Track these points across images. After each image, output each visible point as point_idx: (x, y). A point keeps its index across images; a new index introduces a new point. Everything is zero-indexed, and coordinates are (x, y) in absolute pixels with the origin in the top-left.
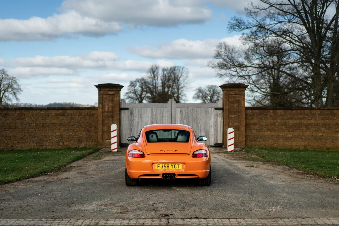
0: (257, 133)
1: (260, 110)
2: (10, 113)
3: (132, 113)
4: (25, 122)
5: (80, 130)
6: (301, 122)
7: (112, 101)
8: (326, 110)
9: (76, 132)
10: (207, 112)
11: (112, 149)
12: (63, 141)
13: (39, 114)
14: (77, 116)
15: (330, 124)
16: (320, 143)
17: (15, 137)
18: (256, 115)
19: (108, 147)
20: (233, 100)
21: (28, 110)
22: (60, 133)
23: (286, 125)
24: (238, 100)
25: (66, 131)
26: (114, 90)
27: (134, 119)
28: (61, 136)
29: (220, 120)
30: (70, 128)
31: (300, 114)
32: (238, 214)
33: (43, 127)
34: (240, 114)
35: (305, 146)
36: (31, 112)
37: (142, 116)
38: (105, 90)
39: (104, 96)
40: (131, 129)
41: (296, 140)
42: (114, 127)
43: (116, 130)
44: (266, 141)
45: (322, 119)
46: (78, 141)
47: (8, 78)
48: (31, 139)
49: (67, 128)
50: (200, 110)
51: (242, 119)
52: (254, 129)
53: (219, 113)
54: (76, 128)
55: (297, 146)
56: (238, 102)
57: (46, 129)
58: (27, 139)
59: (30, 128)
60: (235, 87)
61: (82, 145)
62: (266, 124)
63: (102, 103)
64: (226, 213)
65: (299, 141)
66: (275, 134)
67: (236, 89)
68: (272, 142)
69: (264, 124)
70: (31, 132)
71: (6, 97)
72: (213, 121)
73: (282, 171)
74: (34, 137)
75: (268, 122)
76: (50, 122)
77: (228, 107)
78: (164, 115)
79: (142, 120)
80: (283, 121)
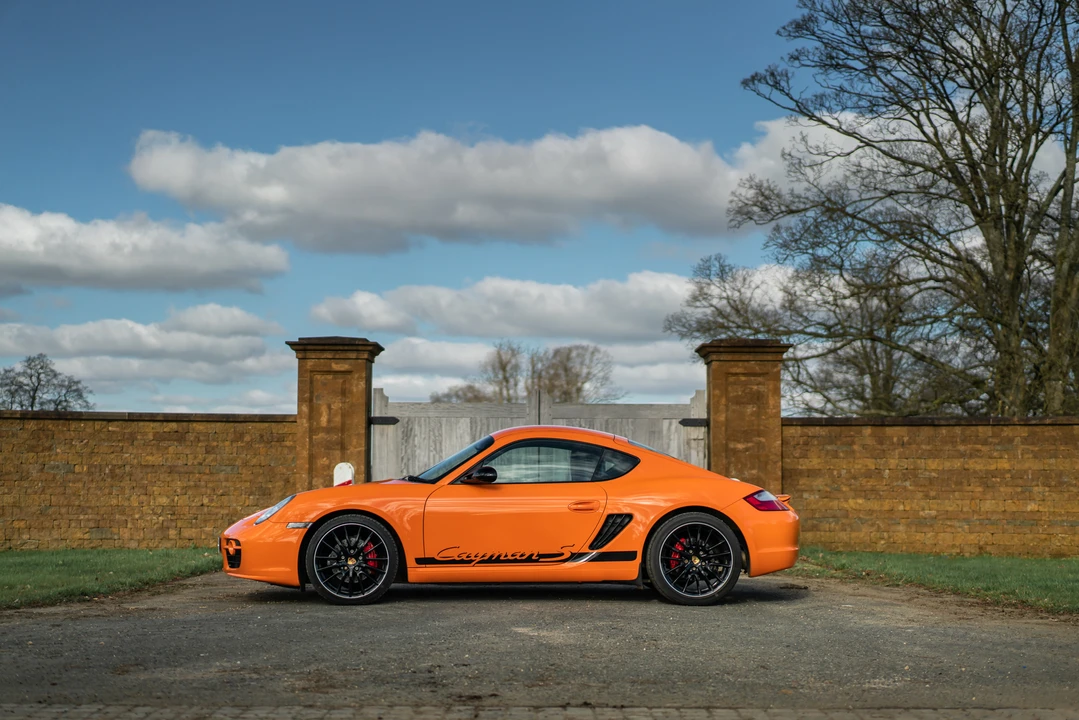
0: (821, 503)
1: (830, 428)
3: (408, 435)
4: (54, 460)
5: (236, 489)
6: (966, 466)
7: (344, 393)
8: (1049, 425)
9: (222, 495)
10: (654, 432)
12: (179, 525)
13: (103, 436)
14: (227, 443)
15: (1060, 474)
16: (1030, 536)
17: (19, 507)
18: (816, 443)
20: (740, 393)
21: (66, 419)
22: (168, 497)
23: (916, 476)
24: (758, 392)
25: (190, 493)
26: (349, 359)
27: (414, 456)
28: (173, 509)
29: (698, 459)
30: (203, 483)
31: (963, 442)
32: (745, 697)
33: (112, 478)
34: (763, 440)
35: (981, 548)
36: (74, 425)
37: (441, 444)
38: (319, 359)
39: (318, 377)
41: (951, 526)
44: (852, 530)
45: (1035, 457)
47: (55, 381)
48: (71, 517)
49: (192, 483)
50: (632, 427)
51: (771, 457)
52: (811, 491)
53: (696, 437)
54: (224, 484)
55: (954, 546)
56: (758, 399)
57: (122, 484)
58: (59, 516)
59: (69, 481)
60: (747, 350)
62: (849, 471)
63: (311, 400)
65: (960, 530)
66: (882, 505)
67: (751, 357)
68: (872, 535)
69: (844, 472)
70: (74, 494)
73: (906, 598)
74: (82, 509)
75: (856, 466)
76: (136, 461)
77: (724, 415)
79: (440, 458)
80: (905, 464)
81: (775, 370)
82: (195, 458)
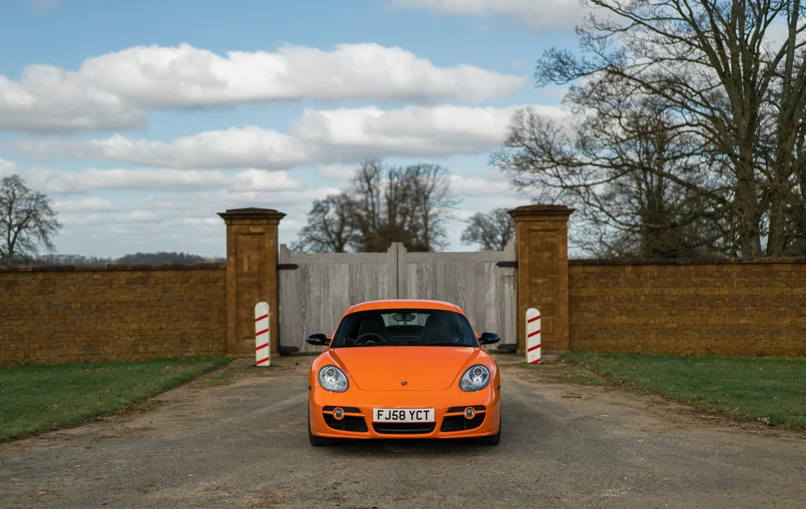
0: (596, 320)
1: (603, 267)
2: (21, 278)
3: (305, 276)
4: (57, 300)
5: (185, 317)
6: (698, 293)
7: (260, 248)
8: (755, 264)
9: (175, 321)
10: (478, 272)
11: (258, 359)
12: (146, 343)
13: (90, 282)
14: (178, 285)
15: (764, 298)
16: (743, 342)
17: (34, 334)
18: (593, 277)
19: (249, 355)
20: (539, 244)
21: (64, 271)
22: (137, 324)
23: (663, 300)
24: (552, 243)
25: (152, 320)
26: (263, 224)
27: (309, 291)
28: (141, 332)
29: (509, 290)
30: (161, 313)
31: (696, 276)
33: (98, 311)
34: (555, 276)
35: (708, 350)
36: (69, 275)
37: (328, 282)
38: (241, 225)
39: (241, 237)
40: (304, 313)
41: (687, 335)
42: (262, 309)
43: (266, 316)
44: (619, 338)
45: (746, 286)
46: (181, 343)
47: (26, 196)
48: (70, 339)
49: (154, 314)
50: (462, 269)
51: (561, 288)
52: (590, 311)
53: (508, 274)
54: (177, 313)
55: (689, 348)
56: (552, 248)
57: (105, 316)
58: (62, 340)
59: (68, 315)
60: (544, 213)
61: (191, 352)
62: (616, 297)
63: (236, 254)
64: (501, 503)
65: (694, 337)
66: (639, 320)
67: (547, 218)
68: (632, 341)
69: (612, 298)
70: (71, 324)
71: (22, 240)
72: (494, 292)
73: (645, 406)
74: (77, 334)
75: (621, 294)
76: (113, 300)
77: (528, 260)
78: (380, 280)
79: (328, 292)
80: (655, 291)
81: (564, 227)
82: (156, 295)
